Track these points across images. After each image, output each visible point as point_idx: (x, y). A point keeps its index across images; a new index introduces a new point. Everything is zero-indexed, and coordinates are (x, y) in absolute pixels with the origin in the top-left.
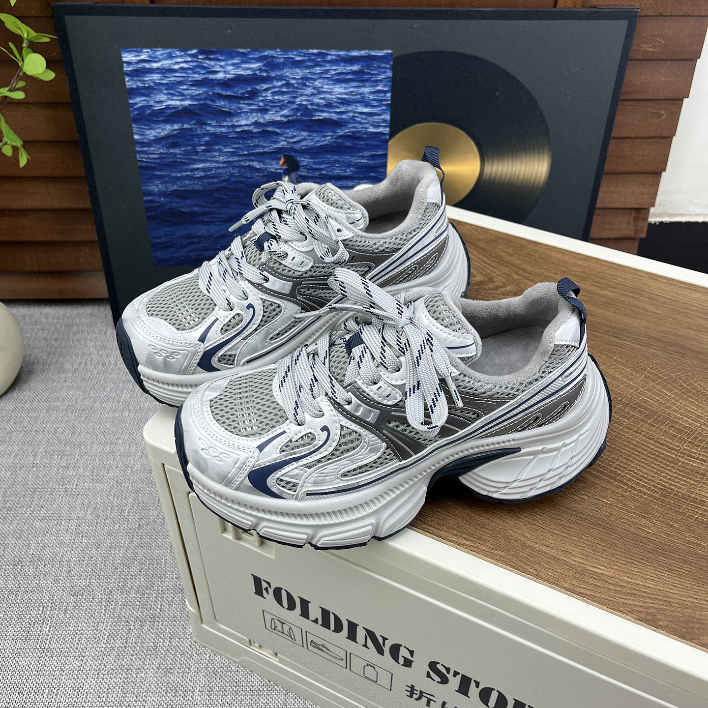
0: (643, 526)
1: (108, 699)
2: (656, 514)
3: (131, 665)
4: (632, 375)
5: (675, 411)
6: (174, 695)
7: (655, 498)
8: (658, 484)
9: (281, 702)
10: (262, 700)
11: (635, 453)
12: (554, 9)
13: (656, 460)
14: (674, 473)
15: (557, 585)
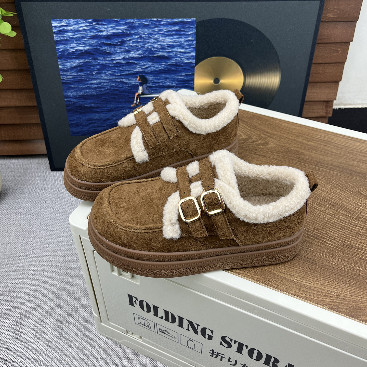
0: (331, 261)
1: (52, 364)
2: (338, 255)
3: (64, 346)
4: (325, 185)
5: (347, 203)
6: (87, 360)
7: (337, 247)
8: (339, 240)
9: (144, 363)
10: (134, 362)
11: (327, 224)
13: (338, 228)
14: (347, 234)
15: (287, 292)
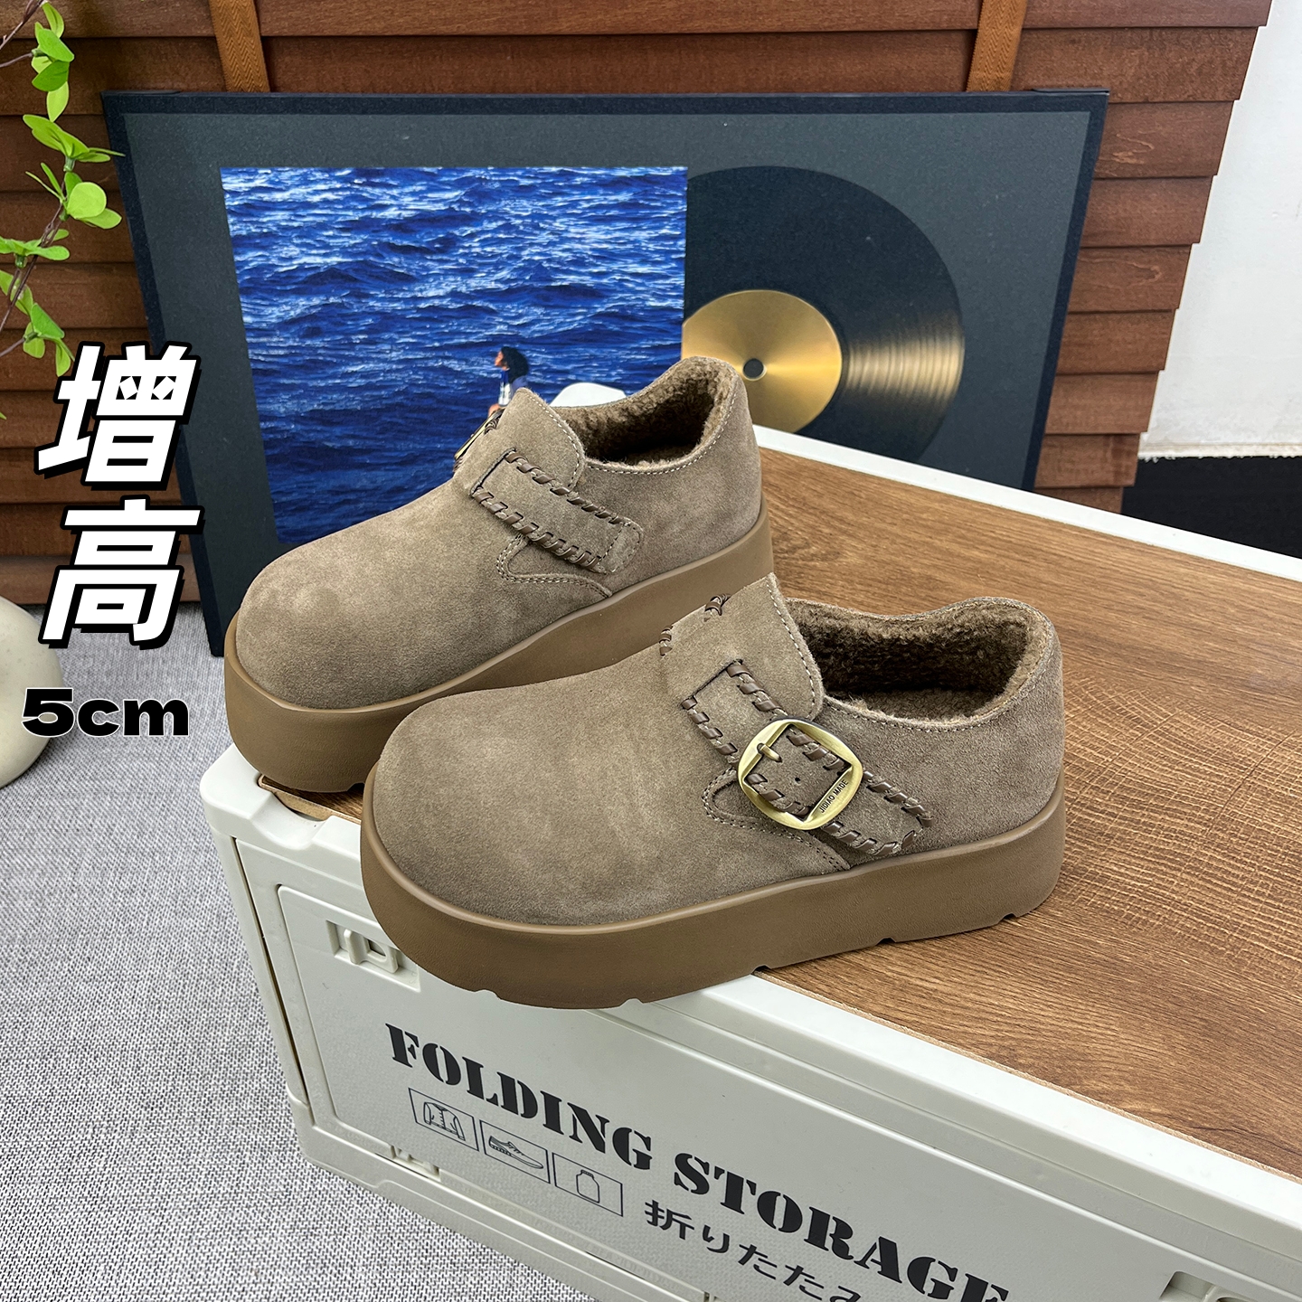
6: (320, 1272)
9: (505, 1282)
12: (963, 94)
15: (861, 1008)
